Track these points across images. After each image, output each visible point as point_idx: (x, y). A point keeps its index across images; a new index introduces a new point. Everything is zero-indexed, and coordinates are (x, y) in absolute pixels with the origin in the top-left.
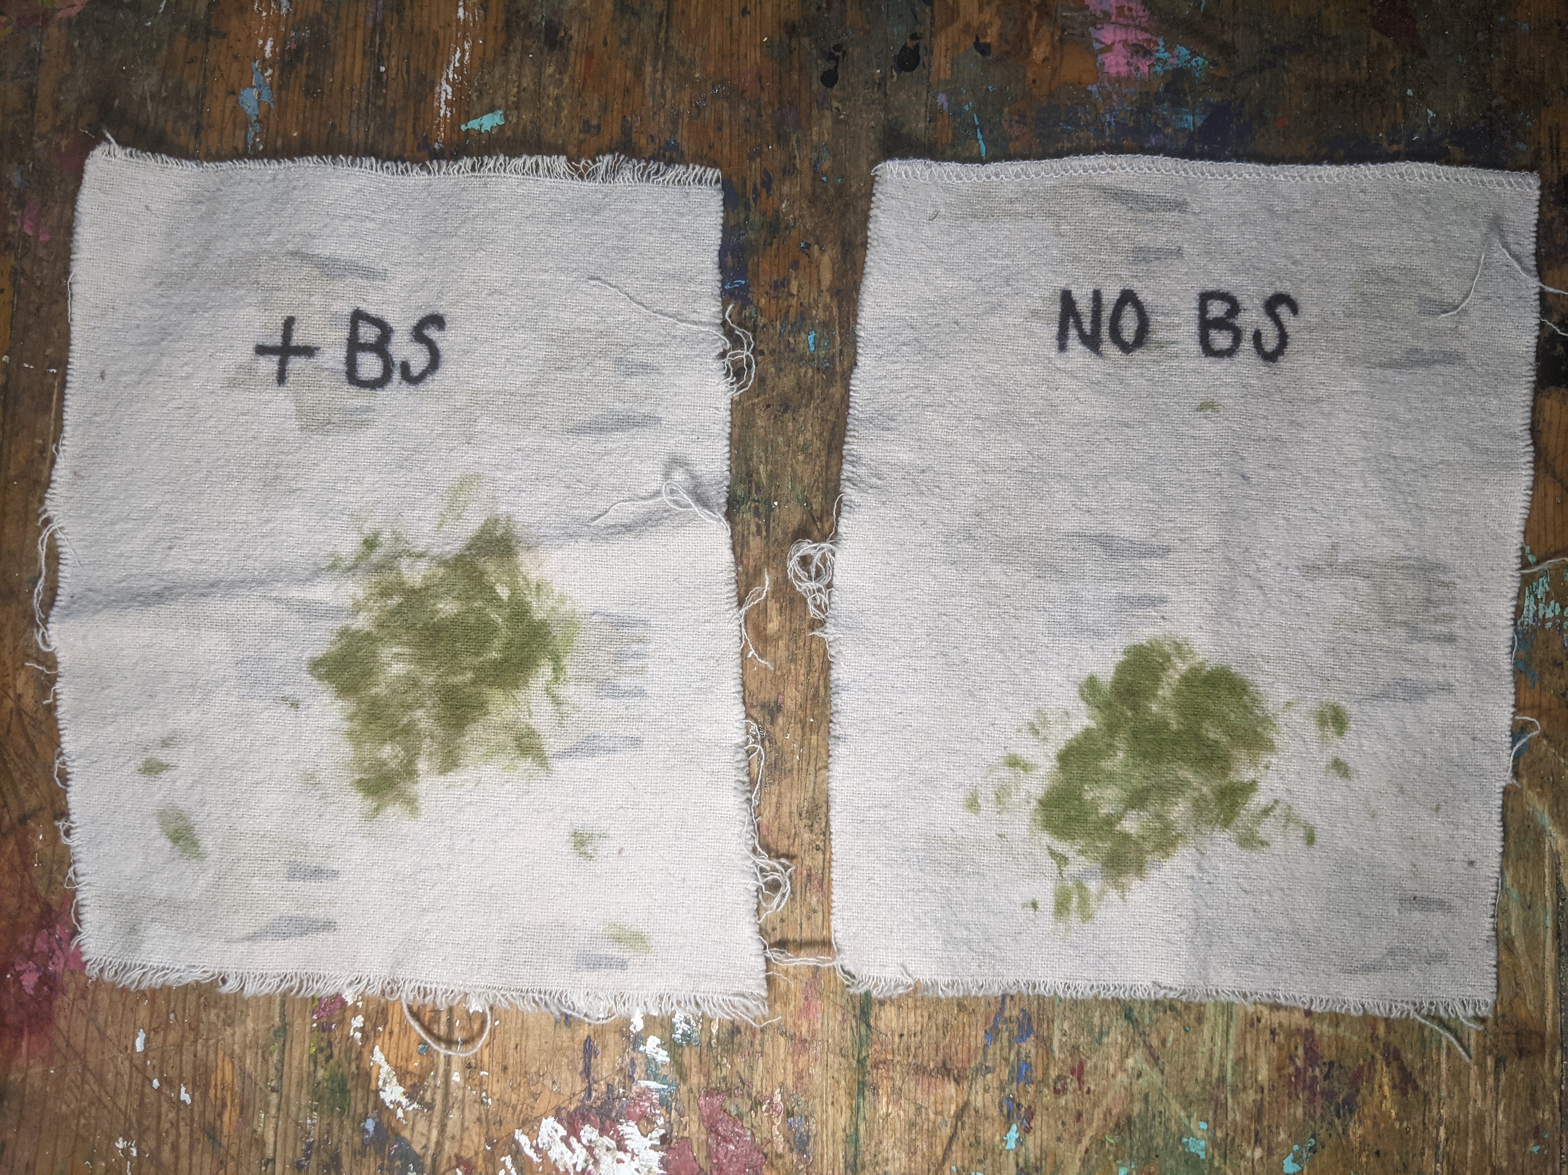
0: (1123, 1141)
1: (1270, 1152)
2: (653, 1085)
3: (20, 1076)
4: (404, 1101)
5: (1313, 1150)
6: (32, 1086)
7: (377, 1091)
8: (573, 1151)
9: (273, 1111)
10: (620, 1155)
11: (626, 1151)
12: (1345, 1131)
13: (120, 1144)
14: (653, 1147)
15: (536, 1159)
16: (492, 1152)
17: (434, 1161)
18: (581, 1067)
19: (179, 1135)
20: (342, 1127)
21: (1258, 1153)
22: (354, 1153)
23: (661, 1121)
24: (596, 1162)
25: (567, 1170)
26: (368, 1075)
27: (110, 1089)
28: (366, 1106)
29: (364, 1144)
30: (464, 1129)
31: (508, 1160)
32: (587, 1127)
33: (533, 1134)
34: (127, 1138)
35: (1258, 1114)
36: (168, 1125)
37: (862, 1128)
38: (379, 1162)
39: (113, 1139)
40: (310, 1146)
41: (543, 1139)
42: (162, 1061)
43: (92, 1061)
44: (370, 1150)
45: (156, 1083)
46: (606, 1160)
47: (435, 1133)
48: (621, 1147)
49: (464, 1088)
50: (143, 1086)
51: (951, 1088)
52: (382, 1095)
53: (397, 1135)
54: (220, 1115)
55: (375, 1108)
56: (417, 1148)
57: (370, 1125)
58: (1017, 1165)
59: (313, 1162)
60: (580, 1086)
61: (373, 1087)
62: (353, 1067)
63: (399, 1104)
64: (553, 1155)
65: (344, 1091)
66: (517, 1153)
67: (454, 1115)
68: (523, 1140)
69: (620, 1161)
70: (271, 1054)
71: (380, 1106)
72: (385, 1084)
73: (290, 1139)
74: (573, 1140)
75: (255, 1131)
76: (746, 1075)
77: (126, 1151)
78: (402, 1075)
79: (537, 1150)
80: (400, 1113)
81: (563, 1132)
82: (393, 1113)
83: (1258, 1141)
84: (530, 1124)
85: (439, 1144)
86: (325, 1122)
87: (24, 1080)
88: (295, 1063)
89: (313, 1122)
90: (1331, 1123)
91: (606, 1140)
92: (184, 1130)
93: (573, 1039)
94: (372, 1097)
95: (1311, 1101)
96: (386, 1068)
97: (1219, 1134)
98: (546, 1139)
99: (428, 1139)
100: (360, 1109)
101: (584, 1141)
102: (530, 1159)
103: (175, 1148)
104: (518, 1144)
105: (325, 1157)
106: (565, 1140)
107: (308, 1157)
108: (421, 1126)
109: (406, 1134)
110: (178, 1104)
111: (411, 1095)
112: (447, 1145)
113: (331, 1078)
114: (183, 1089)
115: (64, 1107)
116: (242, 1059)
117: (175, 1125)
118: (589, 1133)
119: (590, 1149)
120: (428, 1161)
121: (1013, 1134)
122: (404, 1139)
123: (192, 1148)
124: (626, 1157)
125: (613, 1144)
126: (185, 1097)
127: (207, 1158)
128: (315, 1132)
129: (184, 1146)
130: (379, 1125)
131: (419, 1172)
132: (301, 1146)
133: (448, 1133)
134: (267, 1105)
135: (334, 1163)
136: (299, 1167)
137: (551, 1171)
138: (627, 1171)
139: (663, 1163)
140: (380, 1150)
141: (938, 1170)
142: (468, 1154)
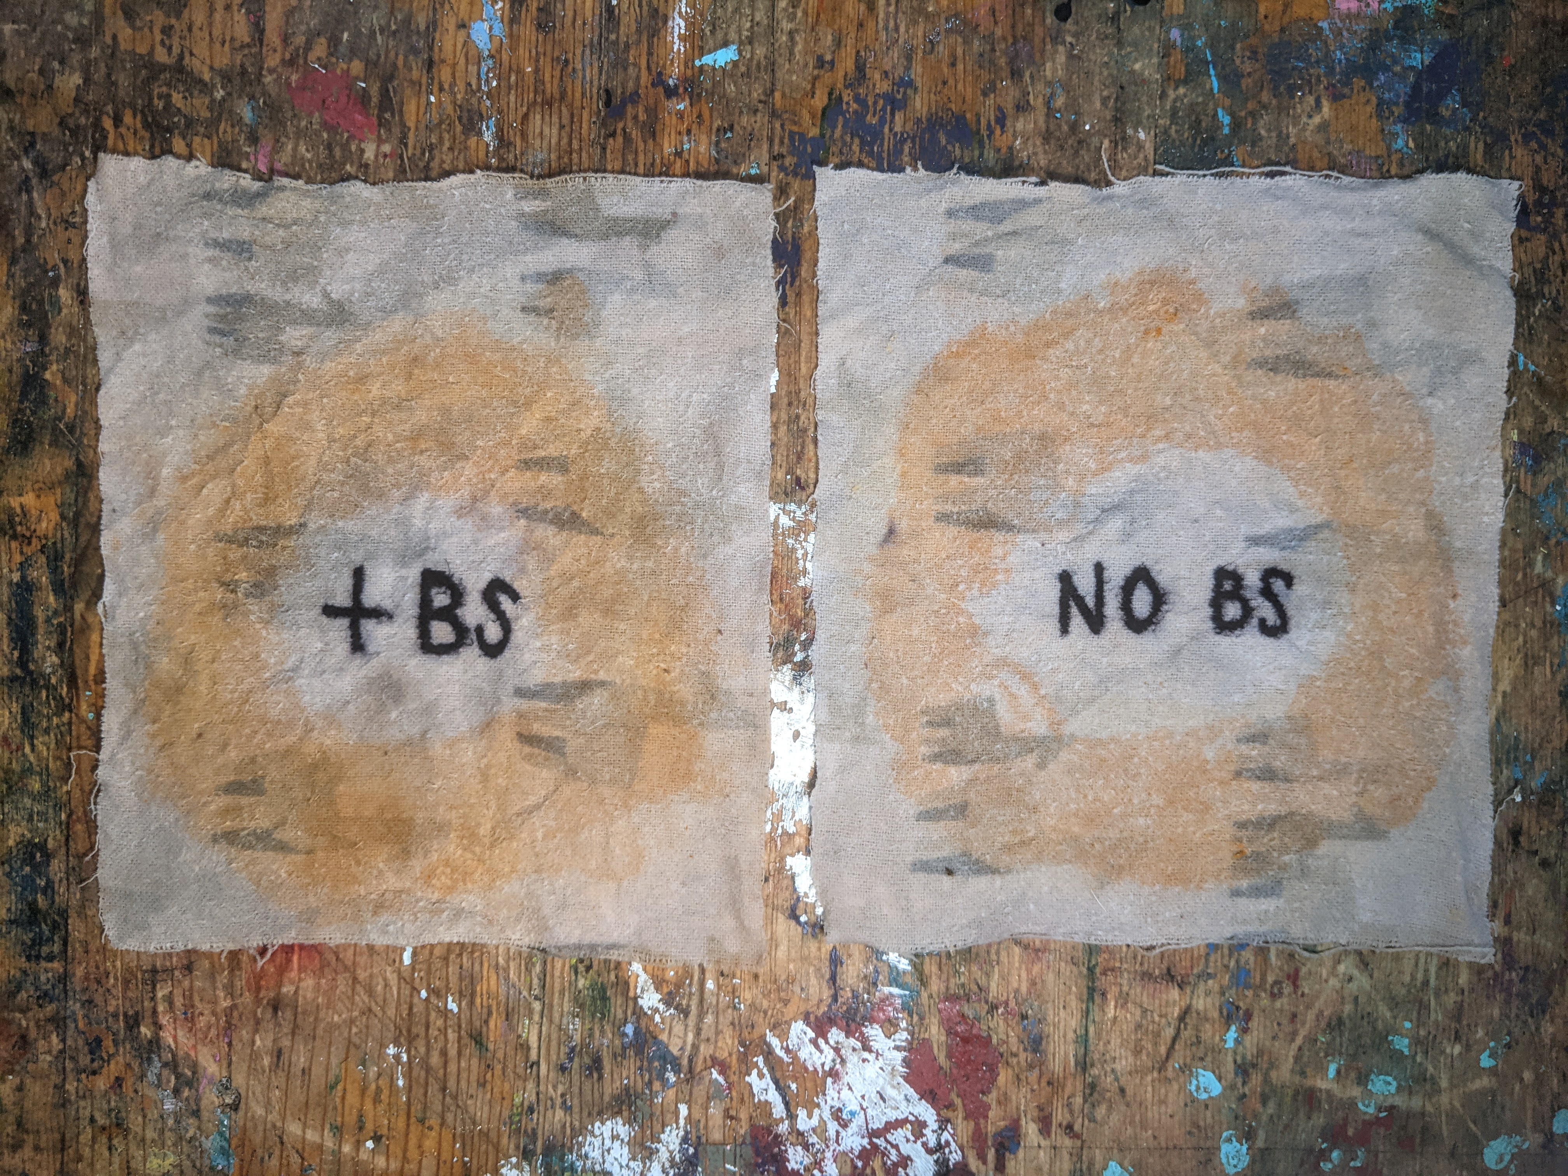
0: (1334, 1039)
1: (1468, 1047)
2: (895, 991)
3: (292, 989)
4: (661, 1007)
5: (1508, 1046)
6: (305, 998)
7: (635, 999)
8: (821, 1052)
9: (536, 1018)
10: (866, 1055)
11: (870, 1051)
12: (1537, 1029)
13: (391, 1050)
14: (897, 1048)
15: (786, 1059)
16: (745, 1054)
17: (690, 1061)
18: (827, 976)
19: (446, 1040)
20: (602, 1032)
21: (1457, 1049)
22: (615, 1056)
23: (903, 1024)
24: (843, 1061)
25: (815, 1070)
26: (627, 984)
27: (380, 1000)
28: (625, 1012)
29: (624, 1048)
30: (718, 1033)
31: (760, 1060)
32: (834, 1030)
33: (783, 1036)
34: (397, 1044)
35: (1458, 1014)
36: (436, 1033)
37: (1091, 1029)
38: (638, 1064)
39: (383, 1046)
40: (573, 1049)
41: (793, 1041)
42: (429, 972)
43: (362, 975)
44: (630, 1052)
45: (424, 994)
46: (853, 1059)
47: (690, 1037)
48: (867, 1048)
49: (718, 995)
50: (411, 996)
51: (1174, 993)
52: (640, 1002)
53: (655, 1038)
54: (486, 1022)
55: (634, 1013)
56: (675, 1051)
57: (629, 1029)
58: (1235, 1062)
59: (576, 1064)
60: (827, 994)
61: (631, 994)
62: (613, 977)
63: (656, 1010)
64: (803, 1055)
65: (604, 999)
66: (769, 1053)
67: (709, 1019)
68: (775, 1042)
69: (864, 1060)
70: (534, 965)
71: (639, 1013)
72: (642, 991)
73: (554, 1043)
74: (821, 1041)
75: (519, 1037)
76: (983, 982)
77: (397, 1057)
78: (659, 983)
79: (788, 1051)
80: (657, 1018)
81: (811, 1034)
82: (652, 1018)
83: (1457, 1038)
84: (781, 1028)
85: (695, 1047)
86: (588, 1026)
87: (296, 992)
88: (557, 973)
89: (576, 1028)
90: (1525, 1022)
91: (852, 1041)
92: (452, 1036)
93: (819, 949)
94: (631, 1003)
95: (1507, 1002)
96: (643, 977)
97: (1422, 1033)
98: (796, 1040)
99: (685, 1042)
100: (620, 1014)
101: (832, 1042)
102: (781, 1060)
103: (444, 1053)
104: (769, 1045)
105: (587, 1060)
106: (814, 1042)
107: (571, 1060)
108: (678, 1028)
109: (664, 1037)
110: (445, 1013)
111: (668, 1000)
112: (703, 1047)
113: (592, 987)
114: (450, 999)
115: (336, 1018)
116: (507, 970)
117: (444, 1031)
118: (835, 1035)
119: (837, 1050)
120: (685, 1062)
121: (1232, 1034)
122: (661, 1042)
123: (459, 1054)
124: (871, 1057)
125: (858, 1045)
126: (452, 1006)
127: (475, 1062)
128: (577, 1038)
129: (453, 1052)
130: (637, 1032)
131: (677, 1072)
132: (564, 1050)
133: (703, 1036)
134: (531, 1012)
135: (596, 1065)
136: (563, 1069)
137: (800, 1070)
138: (872, 1069)
139: (906, 1062)
140: (639, 1052)
141: (1162, 1067)
142: (723, 1055)
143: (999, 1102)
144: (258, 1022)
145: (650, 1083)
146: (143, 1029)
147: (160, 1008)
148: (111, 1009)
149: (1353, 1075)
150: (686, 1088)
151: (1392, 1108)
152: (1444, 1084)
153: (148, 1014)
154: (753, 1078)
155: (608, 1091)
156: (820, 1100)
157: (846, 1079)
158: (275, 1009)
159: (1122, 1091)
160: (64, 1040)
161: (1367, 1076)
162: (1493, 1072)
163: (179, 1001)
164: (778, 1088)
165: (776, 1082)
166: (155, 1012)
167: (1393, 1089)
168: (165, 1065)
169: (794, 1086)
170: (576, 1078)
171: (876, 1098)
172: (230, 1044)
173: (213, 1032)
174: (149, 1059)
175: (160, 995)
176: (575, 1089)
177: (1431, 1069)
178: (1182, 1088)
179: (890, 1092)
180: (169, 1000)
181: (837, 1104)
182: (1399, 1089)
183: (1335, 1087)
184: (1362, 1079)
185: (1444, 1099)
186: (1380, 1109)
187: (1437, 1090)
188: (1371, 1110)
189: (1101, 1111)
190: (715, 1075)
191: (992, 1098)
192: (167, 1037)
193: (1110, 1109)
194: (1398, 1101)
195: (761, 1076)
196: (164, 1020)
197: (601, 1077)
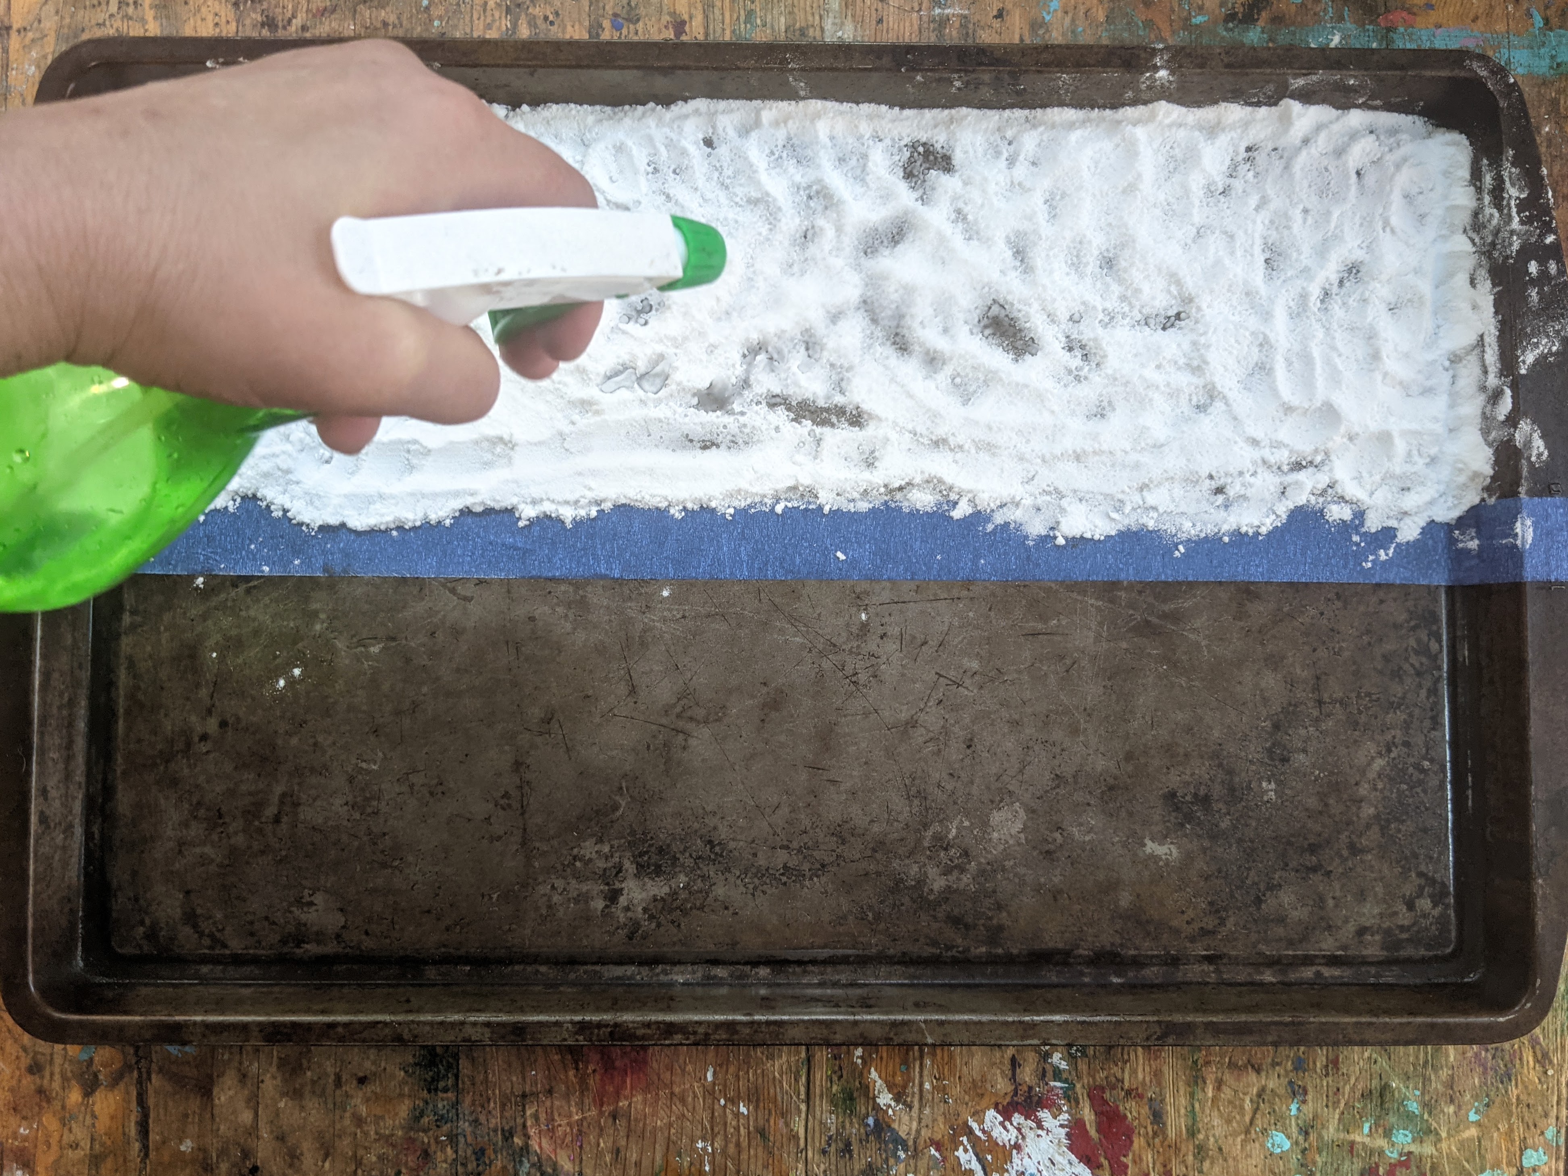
0: (1366, 1105)
1: (1459, 1107)
2: (1058, 1084)
3: (627, 1103)
4: (893, 1104)
5: (1487, 1105)
6: (636, 1109)
7: (874, 1098)
8: (1008, 1131)
9: (803, 1115)
10: (1040, 1132)
11: (1043, 1129)
12: (1506, 1092)
13: (700, 1145)
14: (1062, 1126)
15: (983, 1137)
16: (954, 1135)
17: (915, 1142)
18: (1010, 1075)
19: (739, 1135)
20: (851, 1123)
21: (1451, 1109)
22: (861, 1141)
23: (1065, 1108)
24: (1024, 1138)
25: (1004, 1145)
26: (868, 1087)
27: (690, 1107)
28: (867, 1109)
29: (867, 1135)
30: (934, 1120)
31: (964, 1139)
32: (1016, 1115)
33: (981, 1122)
34: (704, 1139)
35: (1450, 1084)
36: (732, 1130)
37: (1197, 1105)
38: (878, 1146)
39: (693, 1141)
40: (830, 1138)
41: (987, 1125)
42: (725, 1086)
43: (677, 1090)
44: (872, 1138)
45: (722, 1102)
46: (1030, 1135)
47: (915, 1125)
48: (1040, 1126)
49: (933, 1093)
50: (713, 1103)
51: (1253, 1077)
52: (878, 1100)
53: (889, 1126)
54: (768, 1121)
55: (873, 1109)
56: (903, 1135)
57: (871, 1121)
58: (1298, 1125)
59: (833, 1149)
60: (1010, 1088)
61: (871, 1095)
62: (857, 1083)
63: (890, 1106)
64: (994, 1134)
65: (852, 1099)
66: (970, 1132)
67: (927, 1111)
68: (975, 1126)
69: (1038, 1136)
70: (801, 1076)
71: (877, 1108)
72: (879, 1092)
73: (817, 1135)
74: (1007, 1123)
75: (792, 1130)
76: (1119, 1075)
77: (704, 1149)
78: (890, 1087)
79: (984, 1131)
80: (890, 1112)
81: (1000, 1119)
82: (886, 1112)
83: (1452, 1101)
84: (979, 1115)
85: (918, 1132)
86: (841, 1120)
87: (630, 1105)
88: (818, 1083)
89: (831, 1121)
90: (1498, 1088)
91: (1029, 1123)
92: (743, 1132)
93: (1003, 1057)
94: (871, 1102)
95: (1485, 1072)
96: (879, 1082)
97: (1427, 1098)
98: (989, 1124)
99: (910, 1129)
100: (863, 1111)
101: (1015, 1124)
102: (979, 1138)
103: (738, 1145)
104: (970, 1128)
105: (841, 1145)
106: (1002, 1124)
107: (830, 1145)
108: (905, 1118)
109: (895, 1126)
110: (737, 1115)
111: (898, 1098)
112: (923, 1132)
113: (843, 1091)
114: (741, 1105)
115: (659, 1122)
116: (781, 1082)
117: (737, 1129)
118: (1017, 1118)
119: (1019, 1130)
120: (911, 1143)
121: (1294, 1106)
122: (894, 1129)
123: (749, 1145)
124: (1043, 1133)
125: (1034, 1125)
126: (743, 1110)
127: (760, 1150)
128: (833, 1128)
129: (745, 1144)
130: (876, 1121)
131: (906, 1151)
132: (824, 1138)
133: (923, 1124)
134: (799, 1111)
135: (847, 1149)
136: (824, 1152)
137: (993, 1145)
138: (1045, 1142)
139: (1069, 1136)
140: (879, 1137)
141: (1247, 1132)
142: (938, 1137)
143: (1134, 1162)
144: (601, 1130)
145: (887, 1159)
146: (516, 1140)
147: (529, 1123)
148: (492, 1126)
149: (1380, 1130)
150: (912, 1162)
151: (1410, 1153)
152: (1444, 1135)
153: (519, 1128)
154: (960, 1153)
155: (857, 1167)
156: (1008, 1166)
157: (1027, 1150)
158: (615, 1118)
159: (1220, 1149)
160: (456, 1152)
161: (1391, 1130)
162: (1478, 1124)
163: (543, 1117)
164: (979, 1160)
165: (977, 1155)
166: (524, 1126)
167: (1409, 1139)
168: (533, 1165)
169: (989, 1157)
170: (833, 1159)
171: (1048, 1164)
172: (581, 1147)
173: (569, 1139)
174: (521, 1162)
175: (528, 1113)
176: (833, 1168)
177: (1434, 1125)
178: (1263, 1146)
179: (1058, 1158)
180: (536, 1117)
181: (1021, 1169)
182: (1414, 1141)
183: (1367, 1140)
184: (1388, 1134)
185: (1444, 1145)
186: (1401, 1155)
187: (1439, 1140)
188: (1395, 1155)
189: (1206, 1165)
190: (933, 1151)
191: (1128, 1160)
192: (534, 1145)
193: (1212, 1163)
194: (1413, 1148)
195: (966, 1151)
196: (532, 1132)
197: (851, 1157)
